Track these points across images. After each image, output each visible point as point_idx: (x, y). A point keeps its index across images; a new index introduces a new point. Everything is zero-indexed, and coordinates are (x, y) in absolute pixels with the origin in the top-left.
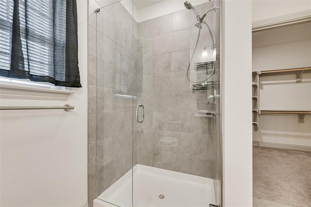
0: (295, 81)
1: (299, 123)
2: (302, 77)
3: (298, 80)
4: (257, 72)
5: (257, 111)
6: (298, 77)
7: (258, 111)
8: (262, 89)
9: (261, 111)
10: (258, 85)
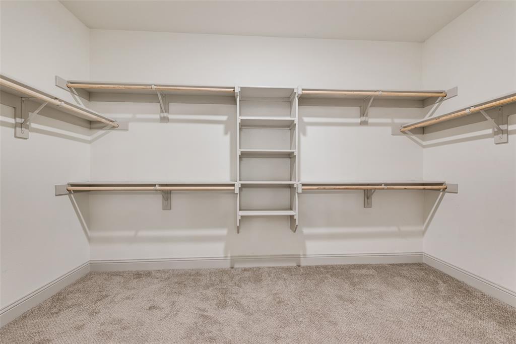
0: (359, 120)
1: (365, 207)
2: (369, 114)
3: (364, 119)
4: (295, 91)
5: (295, 186)
6: (363, 113)
7: (298, 185)
8: (305, 134)
9: (303, 185)
10: (296, 122)
